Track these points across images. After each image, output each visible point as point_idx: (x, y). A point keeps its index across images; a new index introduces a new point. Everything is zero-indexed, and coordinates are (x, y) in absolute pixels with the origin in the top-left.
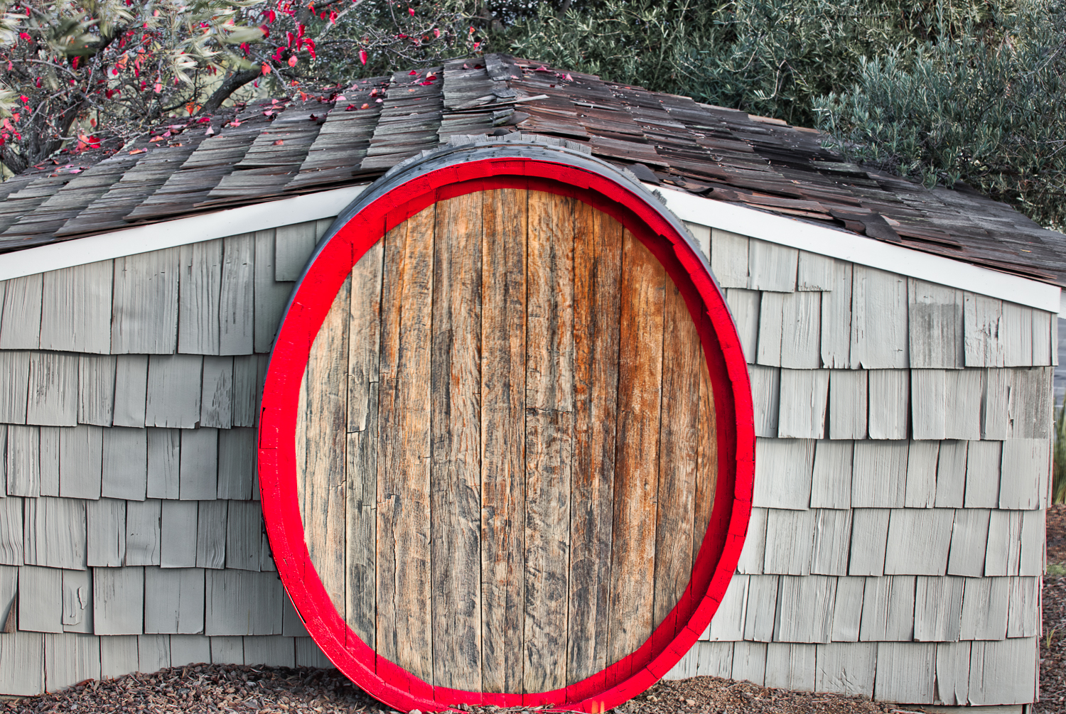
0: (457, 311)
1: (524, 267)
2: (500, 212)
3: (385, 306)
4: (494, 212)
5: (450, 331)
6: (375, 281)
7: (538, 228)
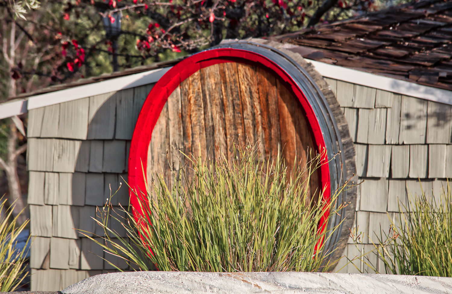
0: (215, 117)
1: (240, 97)
2: (227, 73)
3: (184, 115)
4: (224, 73)
5: (213, 126)
6: (179, 104)
7: (243, 79)
